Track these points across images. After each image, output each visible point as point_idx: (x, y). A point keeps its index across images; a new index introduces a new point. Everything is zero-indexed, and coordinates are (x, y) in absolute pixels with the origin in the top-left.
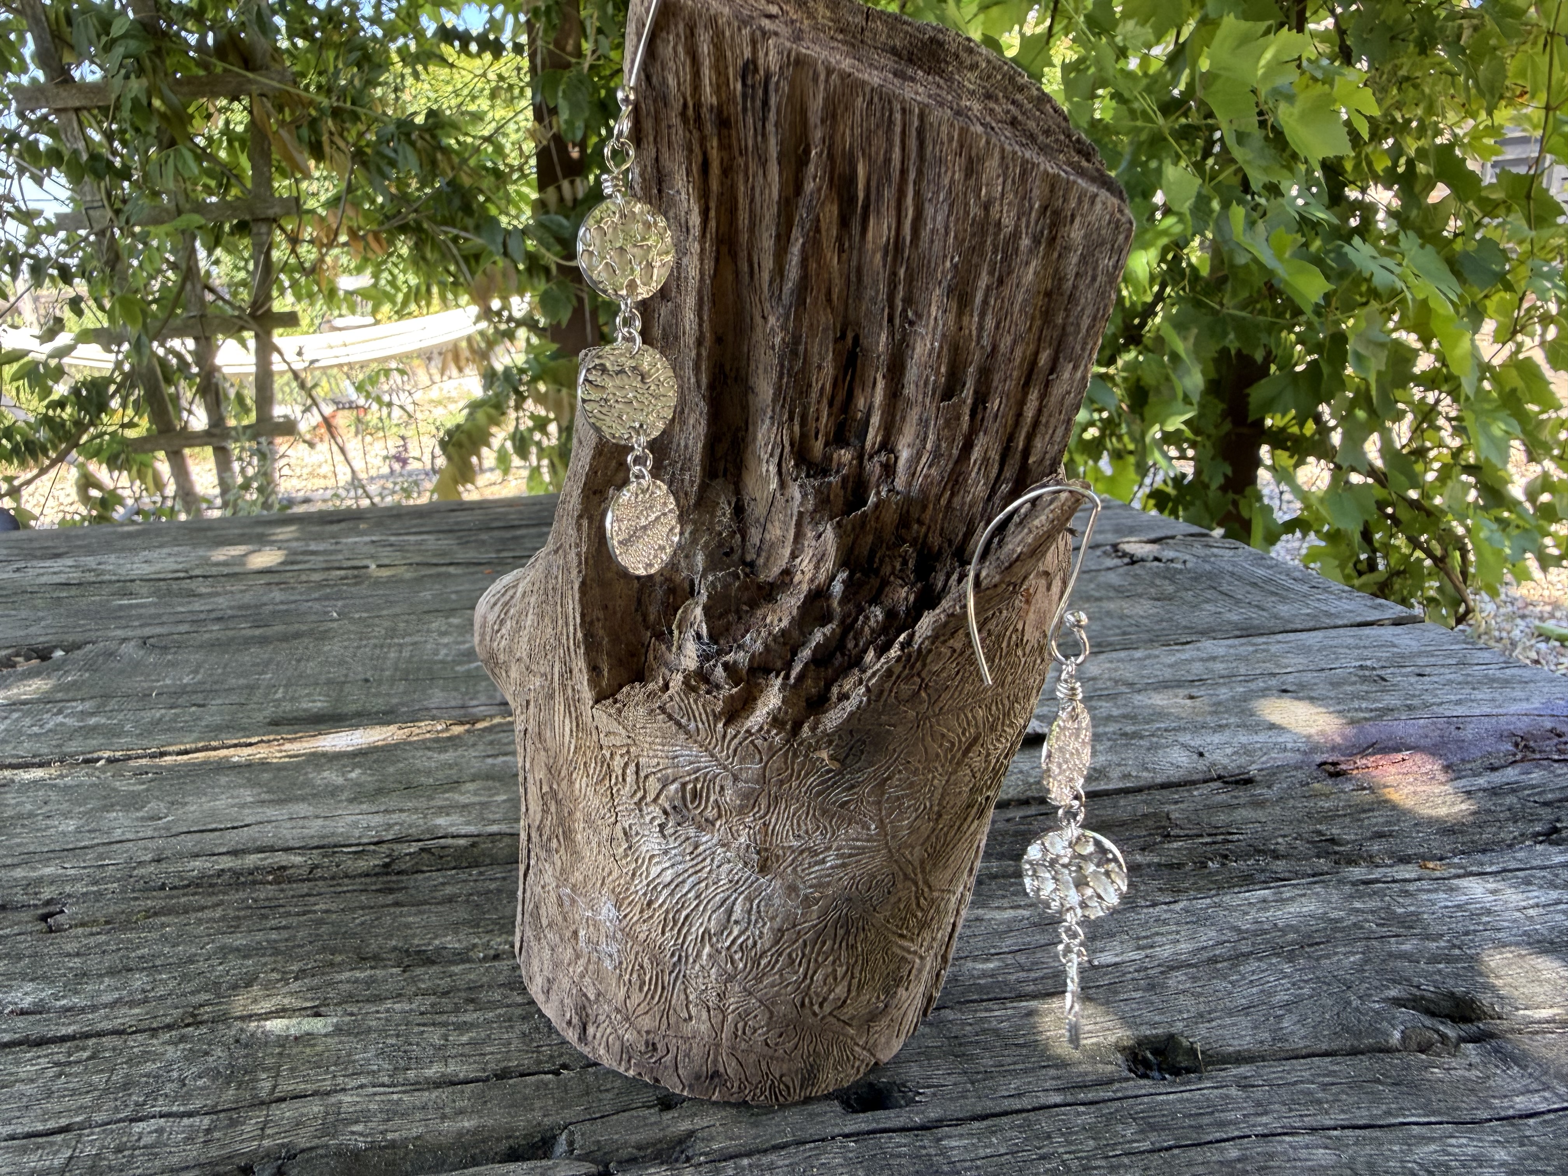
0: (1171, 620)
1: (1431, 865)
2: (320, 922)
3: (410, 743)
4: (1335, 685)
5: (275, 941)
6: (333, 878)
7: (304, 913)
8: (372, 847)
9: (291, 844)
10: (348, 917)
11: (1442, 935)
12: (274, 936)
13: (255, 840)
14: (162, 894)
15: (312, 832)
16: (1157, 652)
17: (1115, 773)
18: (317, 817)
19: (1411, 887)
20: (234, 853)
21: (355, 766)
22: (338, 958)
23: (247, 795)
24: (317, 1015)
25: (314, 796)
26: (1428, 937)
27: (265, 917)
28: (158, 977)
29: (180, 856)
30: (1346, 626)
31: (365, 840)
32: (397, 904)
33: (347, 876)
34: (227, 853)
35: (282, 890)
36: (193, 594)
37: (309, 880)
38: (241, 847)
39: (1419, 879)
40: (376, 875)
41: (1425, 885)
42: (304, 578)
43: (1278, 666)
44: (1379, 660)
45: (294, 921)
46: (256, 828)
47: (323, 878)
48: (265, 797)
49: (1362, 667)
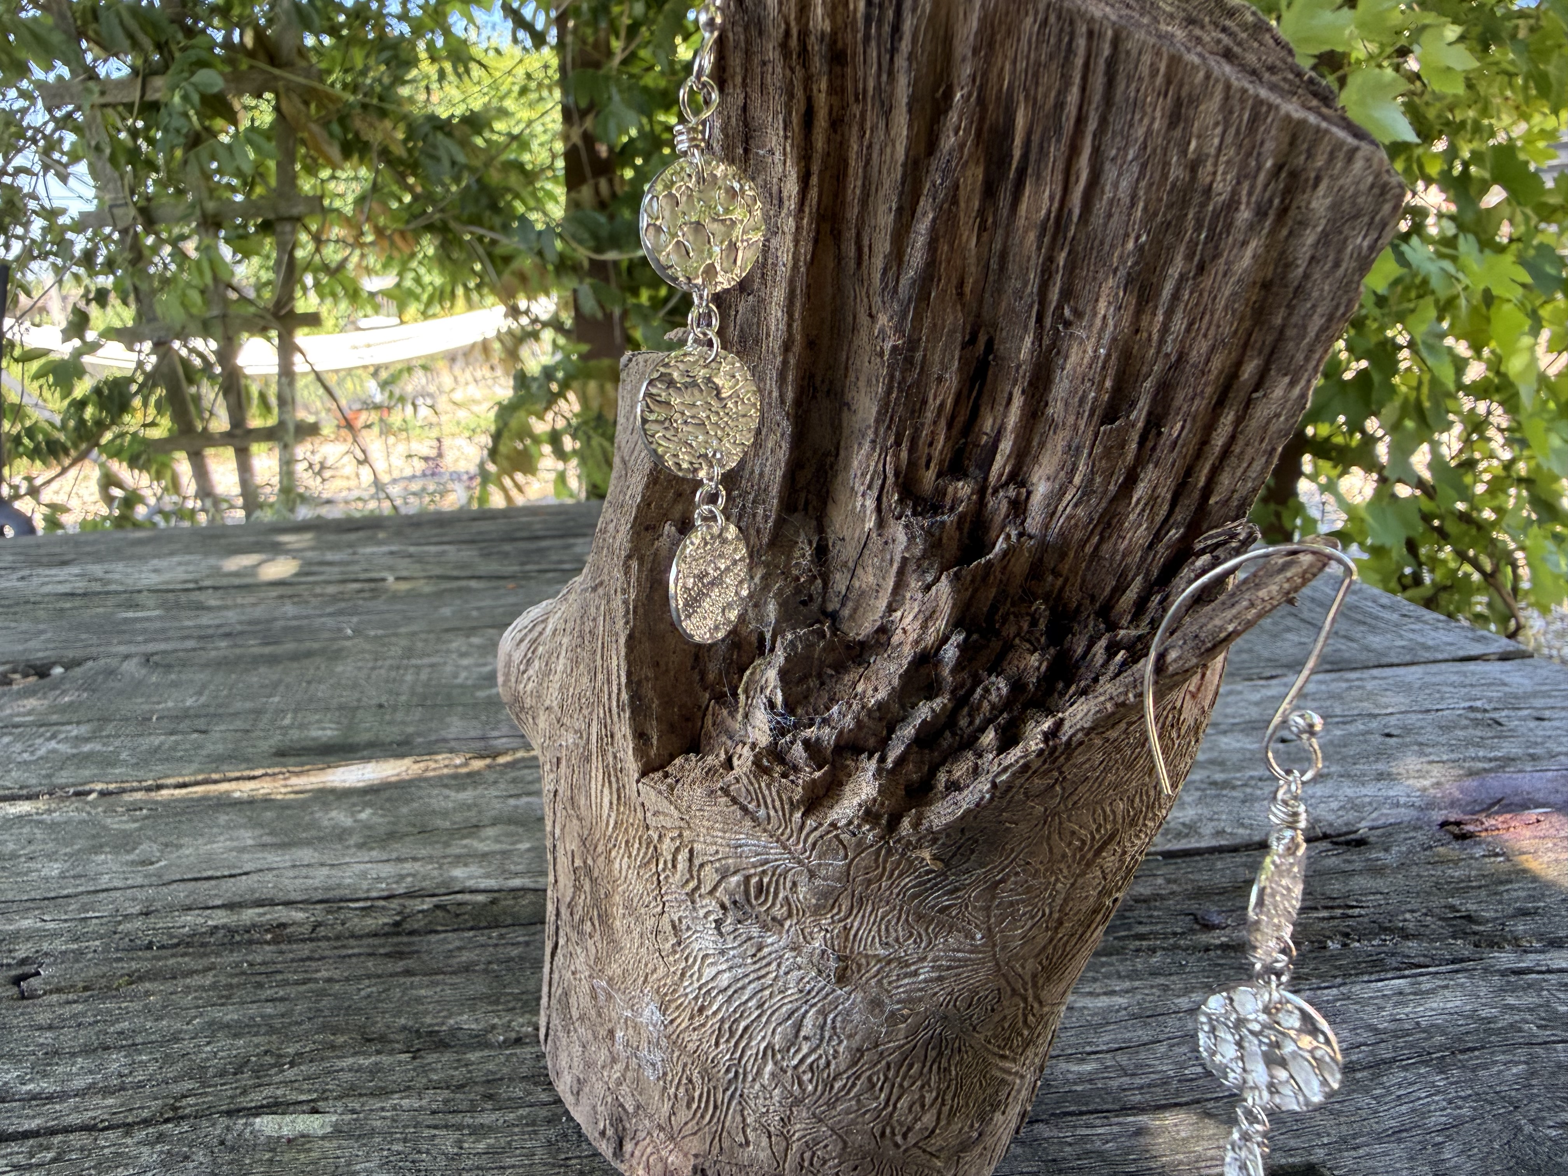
0: (1250, 651)
2: (321, 994)
3: (426, 780)
4: (1444, 729)
5: (271, 1017)
6: (338, 938)
7: (304, 982)
8: (382, 903)
9: (294, 896)
10: (352, 988)
12: (269, 1010)
13: (253, 891)
14: (148, 954)
15: (316, 883)
16: (1239, 687)
17: (1207, 829)
18: (322, 865)
20: (230, 906)
21: (366, 805)
22: (341, 1039)
23: (247, 837)
24: (314, 1111)
25: (321, 839)
27: (260, 986)
28: (138, 1058)
29: (171, 908)
30: (1446, 661)
31: (374, 894)
32: (408, 973)
33: (353, 936)
34: (222, 906)
35: (281, 952)
36: (201, 607)
37: (311, 940)
38: (237, 899)
40: (386, 935)
42: (318, 590)
43: (1377, 706)
44: (1490, 700)
45: (292, 991)
46: (255, 877)
47: (327, 938)
48: (267, 839)
49: (1471, 709)
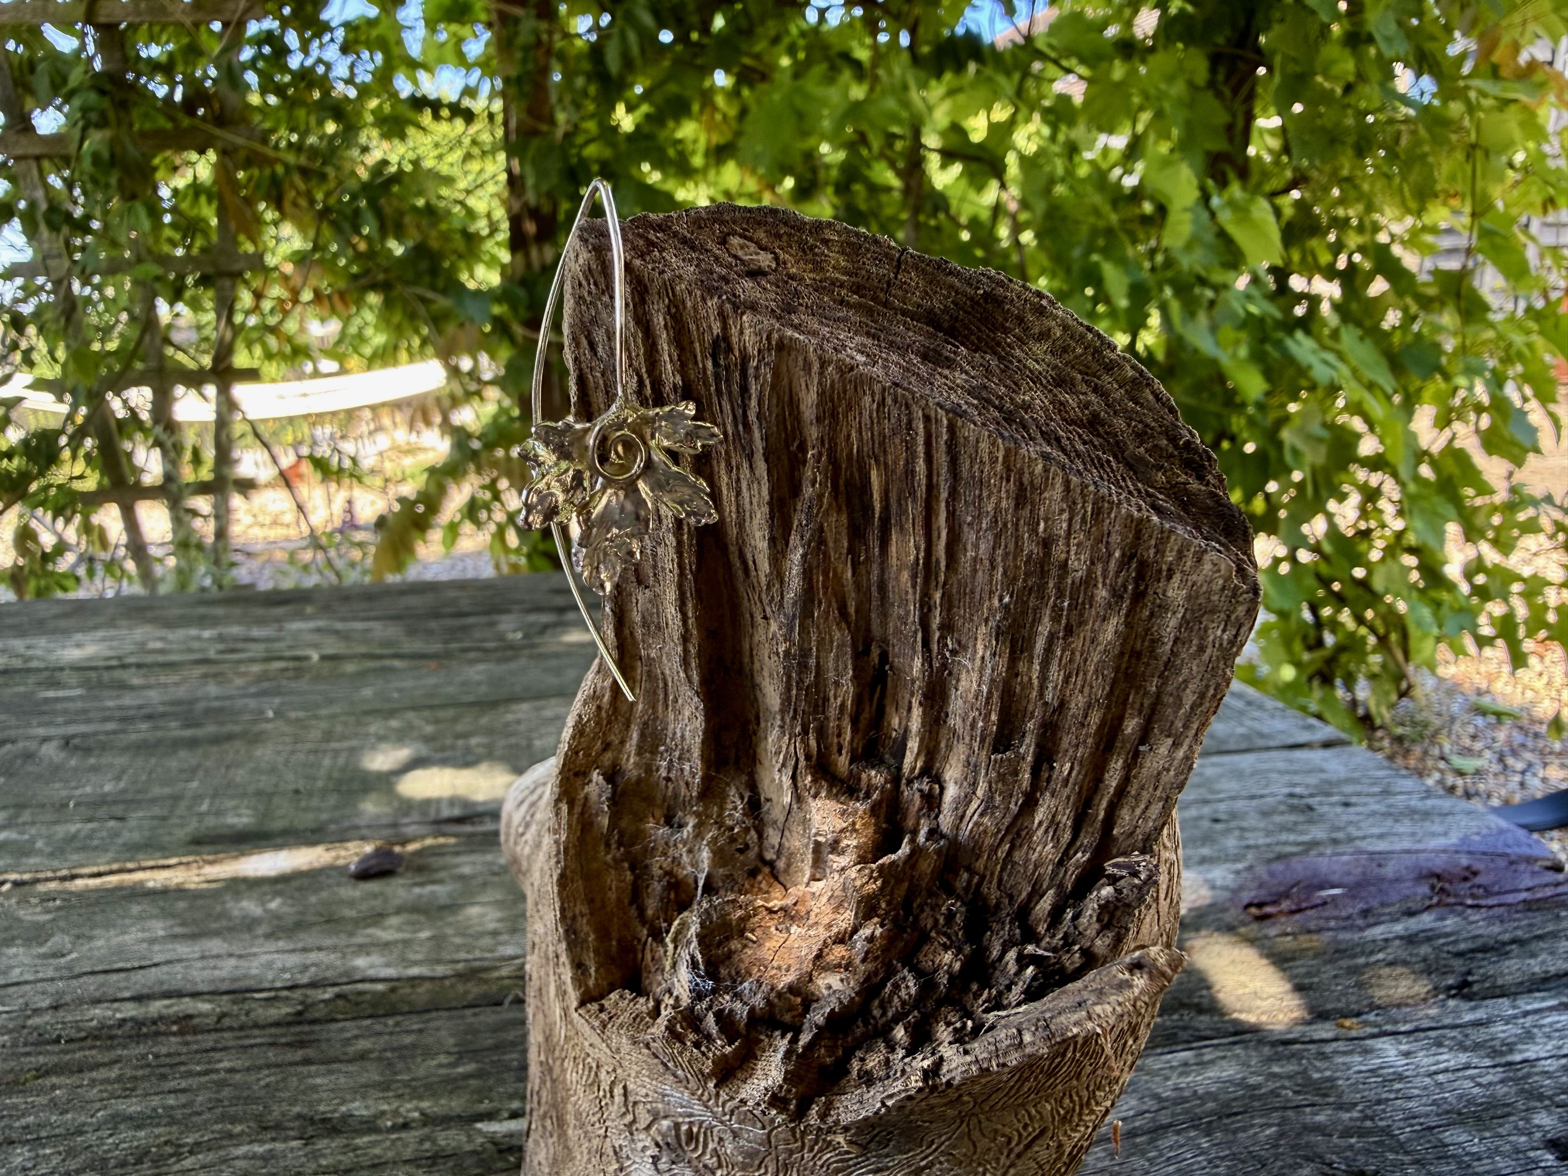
1: (1347, 1023)
2: (222, 1084)
3: (335, 868)
4: (1265, 814)
5: (172, 1108)
6: (242, 1028)
7: (206, 1073)
8: (285, 993)
9: (202, 987)
10: (253, 1077)
11: (1355, 1104)
12: (171, 1101)
13: (162, 983)
14: (57, 1048)
15: (223, 973)
18: (231, 955)
19: (1328, 1049)
20: (139, 998)
21: (276, 894)
22: (238, 1128)
23: (159, 928)
25: (230, 930)
26: (1341, 1107)
27: (163, 1077)
29: (80, 1002)
30: (1278, 748)
31: (278, 984)
32: (306, 1062)
33: (256, 1026)
34: (132, 999)
35: (187, 1044)
36: (124, 686)
37: (216, 1030)
38: (146, 991)
39: (1336, 1039)
40: (288, 1024)
41: (1341, 1046)
42: (242, 669)
43: (1210, 791)
44: (1307, 786)
45: (195, 1082)
46: (165, 969)
47: (231, 1029)
48: (178, 930)
49: (1291, 795)
